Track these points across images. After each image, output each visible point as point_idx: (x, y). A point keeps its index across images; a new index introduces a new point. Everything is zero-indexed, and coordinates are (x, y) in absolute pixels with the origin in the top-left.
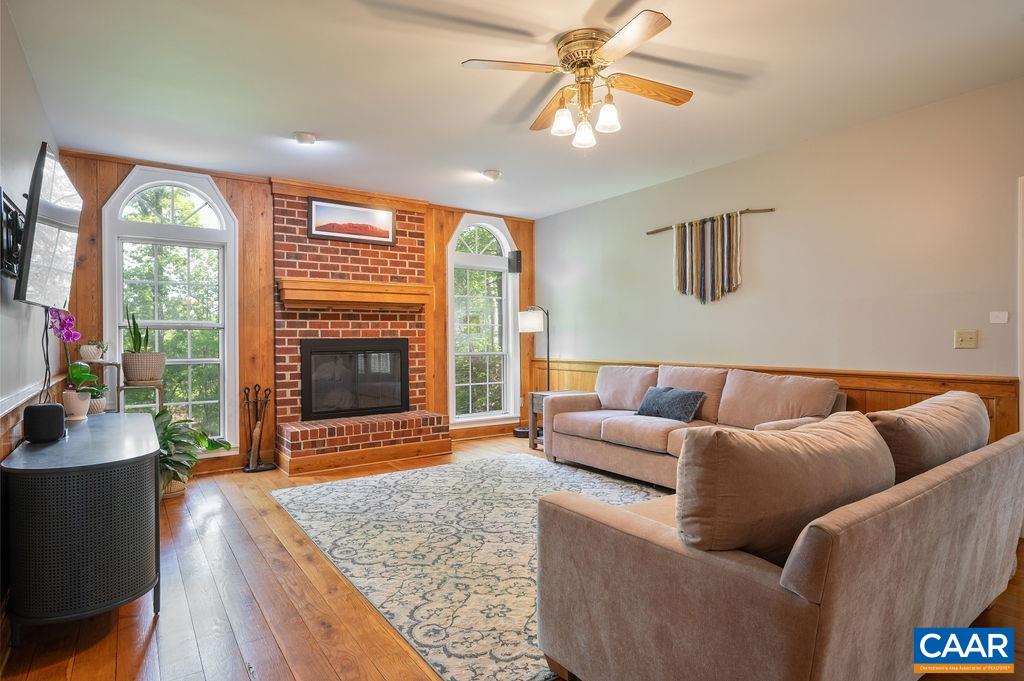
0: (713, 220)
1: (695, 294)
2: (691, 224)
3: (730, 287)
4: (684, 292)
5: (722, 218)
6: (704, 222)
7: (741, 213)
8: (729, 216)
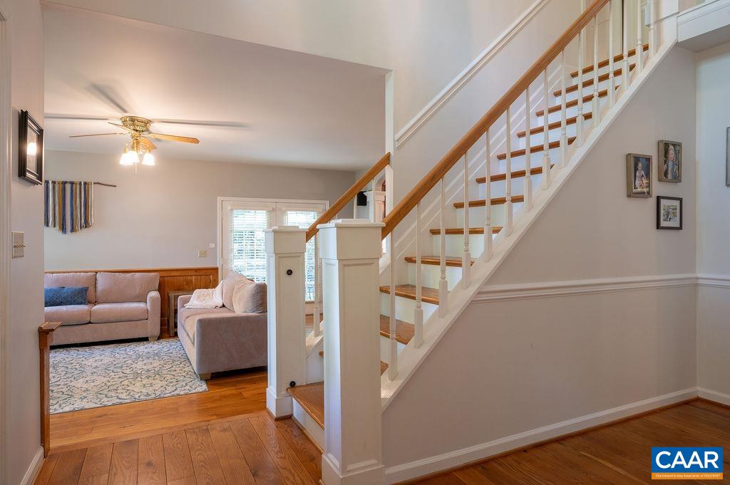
0: (72, 183)
1: (57, 227)
2: (54, 183)
3: (87, 224)
4: (48, 225)
5: (80, 183)
6: (64, 183)
7: (94, 183)
8: (85, 183)
